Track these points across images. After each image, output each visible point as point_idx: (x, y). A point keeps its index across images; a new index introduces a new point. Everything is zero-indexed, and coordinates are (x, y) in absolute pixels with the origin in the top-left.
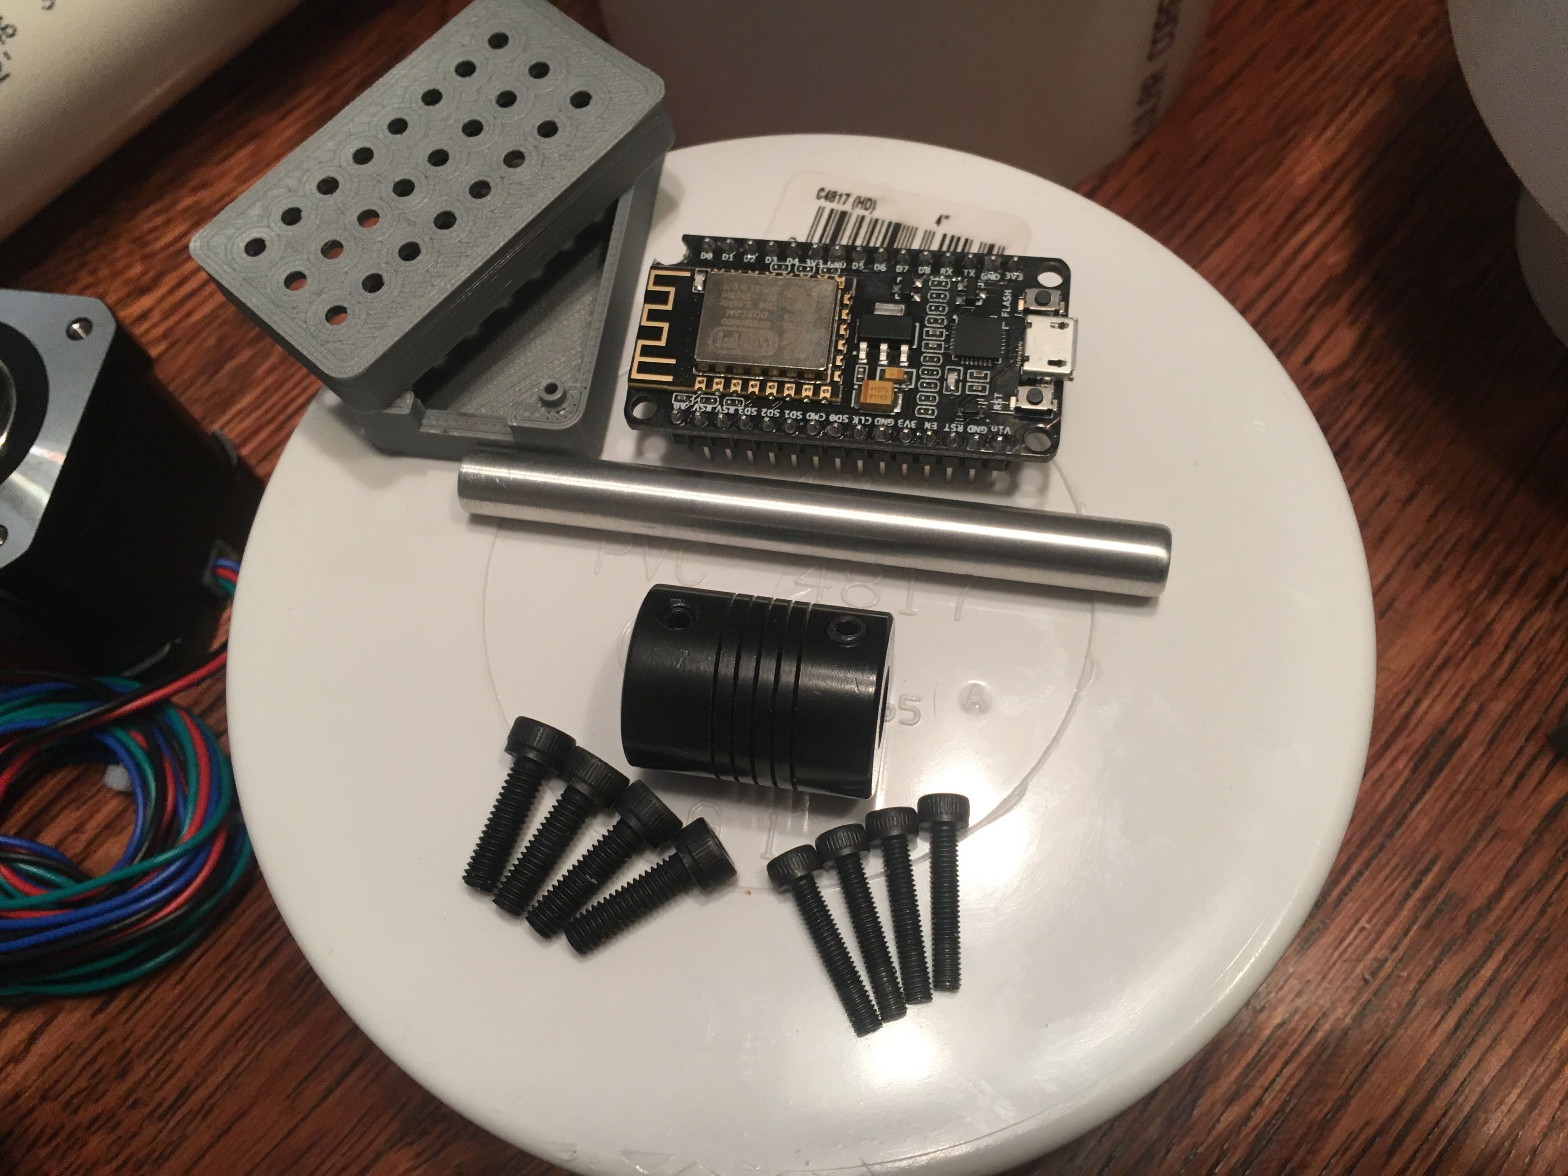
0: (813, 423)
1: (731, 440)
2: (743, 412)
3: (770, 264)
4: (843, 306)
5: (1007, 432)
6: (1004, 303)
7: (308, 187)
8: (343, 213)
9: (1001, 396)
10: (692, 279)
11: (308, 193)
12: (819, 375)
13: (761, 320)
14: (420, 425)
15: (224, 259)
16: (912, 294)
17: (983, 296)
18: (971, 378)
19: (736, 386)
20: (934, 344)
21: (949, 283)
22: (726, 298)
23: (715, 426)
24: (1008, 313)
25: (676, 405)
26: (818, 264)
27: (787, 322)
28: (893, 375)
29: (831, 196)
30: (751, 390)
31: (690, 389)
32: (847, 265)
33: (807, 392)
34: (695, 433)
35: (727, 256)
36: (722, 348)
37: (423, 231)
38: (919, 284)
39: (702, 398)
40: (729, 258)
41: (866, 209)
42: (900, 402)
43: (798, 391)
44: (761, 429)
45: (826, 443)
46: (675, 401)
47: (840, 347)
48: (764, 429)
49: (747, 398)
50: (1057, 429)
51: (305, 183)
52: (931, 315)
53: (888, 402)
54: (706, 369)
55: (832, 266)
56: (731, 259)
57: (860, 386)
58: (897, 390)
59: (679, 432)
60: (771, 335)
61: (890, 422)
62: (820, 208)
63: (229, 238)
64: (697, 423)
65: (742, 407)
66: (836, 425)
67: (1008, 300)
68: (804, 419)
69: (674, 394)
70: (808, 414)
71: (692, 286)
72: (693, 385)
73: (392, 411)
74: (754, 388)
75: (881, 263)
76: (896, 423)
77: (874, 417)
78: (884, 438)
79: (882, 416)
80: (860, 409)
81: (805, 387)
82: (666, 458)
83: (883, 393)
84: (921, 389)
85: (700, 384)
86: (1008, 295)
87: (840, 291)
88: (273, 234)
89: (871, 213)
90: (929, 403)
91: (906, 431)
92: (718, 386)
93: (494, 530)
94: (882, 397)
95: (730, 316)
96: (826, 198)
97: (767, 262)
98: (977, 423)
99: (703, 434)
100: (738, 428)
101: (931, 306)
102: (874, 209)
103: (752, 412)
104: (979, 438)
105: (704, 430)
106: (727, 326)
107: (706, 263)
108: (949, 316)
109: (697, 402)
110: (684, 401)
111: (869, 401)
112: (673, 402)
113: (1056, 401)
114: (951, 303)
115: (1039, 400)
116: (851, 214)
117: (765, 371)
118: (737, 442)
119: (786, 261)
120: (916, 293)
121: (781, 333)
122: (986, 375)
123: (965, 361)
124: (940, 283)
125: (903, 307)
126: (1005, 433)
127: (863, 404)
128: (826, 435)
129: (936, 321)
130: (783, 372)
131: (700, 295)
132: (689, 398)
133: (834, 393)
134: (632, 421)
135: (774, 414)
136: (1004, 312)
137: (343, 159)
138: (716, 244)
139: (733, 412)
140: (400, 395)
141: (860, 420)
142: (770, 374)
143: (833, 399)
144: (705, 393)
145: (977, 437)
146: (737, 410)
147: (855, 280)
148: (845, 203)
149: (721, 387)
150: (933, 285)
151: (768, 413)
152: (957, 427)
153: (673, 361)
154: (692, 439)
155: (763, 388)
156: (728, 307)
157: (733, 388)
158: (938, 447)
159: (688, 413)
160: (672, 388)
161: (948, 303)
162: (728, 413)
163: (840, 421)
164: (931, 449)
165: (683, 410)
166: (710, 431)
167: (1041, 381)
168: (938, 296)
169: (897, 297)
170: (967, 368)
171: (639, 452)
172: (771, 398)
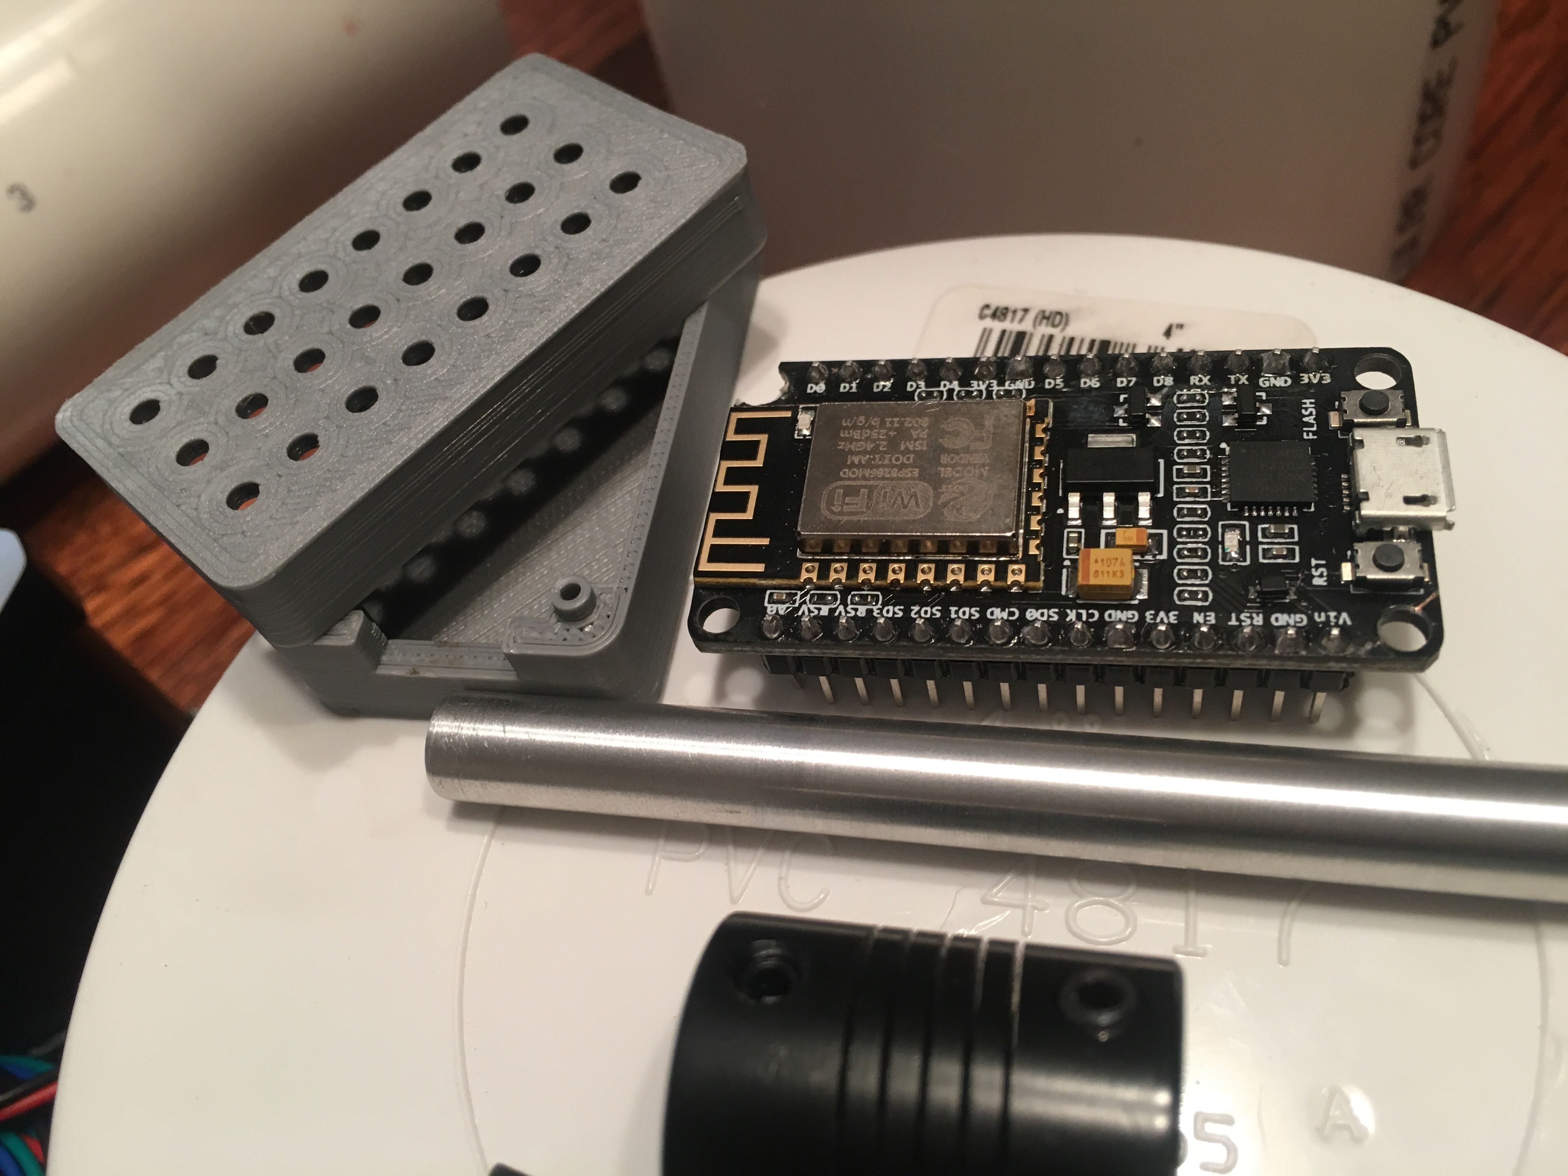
0: (998, 623)
1: (862, 662)
2: (881, 613)
3: (915, 391)
4: (1035, 441)
5: (1345, 622)
6: (1305, 419)
7: (231, 328)
8: (274, 356)
9: (1323, 562)
10: (794, 420)
11: (230, 334)
12: (1004, 546)
13: (903, 466)
14: (378, 663)
15: (99, 430)
16: (1147, 416)
17: (1266, 411)
18: (1264, 536)
19: (867, 573)
20: (1194, 488)
21: (1207, 396)
22: (844, 439)
23: (836, 639)
24: (1314, 433)
25: (771, 609)
26: (989, 386)
27: (946, 466)
28: (1131, 539)
29: (1000, 313)
30: (891, 577)
31: (793, 582)
32: (1036, 384)
33: (986, 575)
34: (803, 652)
35: (847, 385)
36: (841, 513)
37: (385, 370)
38: (1155, 402)
39: (812, 596)
40: (851, 388)
41: (1054, 326)
42: (1145, 582)
43: (971, 574)
44: (912, 639)
45: (1023, 658)
46: (769, 602)
47: (1036, 503)
48: (917, 639)
49: (885, 590)
50: (1434, 610)
51: (228, 322)
52: (1184, 445)
53: (1127, 580)
54: (819, 550)
55: (1013, 387)
56: (854, 390)
57: (1074, 562)
58: (1137, 564)
59: (777, 652)
60: (922, 488)
61: (1132, 615)
62: (985, 330)
63: (111, 402)
64: (807, 635)
65: (879, 606)
66: (1038, 625)
67: (1311, 414)
68: (983, 619)
69: (768, 592)
70: (989, 611)
71: (795, 430)
72: (798, 576)
73: (330, 641)
74: (897, 574)
75: (1090, 376)
76: (1142, 617)
77: (1102, 609)
78: (1124, 643)
79: (1116, 608)
80: (1078, 597)
81: (982, 567)
82: (763, 698)
83: (1117, 568)
84: (1179, 561)
85: (808, 573)
86: (1309, 407)
87: (1028, 420)
88: (173, 392)
89: (1063, 329)
90: (1198, 582)
91: (1162, 628)
92: (838, 573)
93: (489, 826)
94: (1114, 574)
95: (853, 465)
96: (994, 316)
97: (909, 389)
98: (1290, 609)
99: (816, 652)
100: (873, 639)
101: (1180, 432)
102: (1067, 323)
103: (894, 613)
104: (1297, 633)
105: (817, 646)
106: (849, 479)
107: (816, 398)
108: (1214, 446)
109: (805, 602)
110: (783, 603)
111: (1093, 581)
112: (766, 604)
113: (1426, 565)
114: (1215, 425)
115: (1397, 563)
116: (1032, 335)
117: (914, 546)
118: (872, 663)
119: (939, 386)
120: (1153, 415)
121: (937, 483)
122: (1292, 530)
123: (1250, 511)
124: (1192, 398)
125: (1134, 437)
126: (1341, 622)
127: (1082, 586)
128: (1023, 643)
129: (1192, 454)
130: (944, 546)
131: (806, 441)
132: (791, 596)
133: (1032, 574)
134: (703, 640)
135: (932, 614)
136: (1308, 432)
137: (285, 287)
138: (830, 371)
139: (864, 615)
140: (342, 617)
141: (1079, 616)
142: (922, 550)
143: (1031, 584)
144: (818, 588)
145: (1291, 631)
146: (870, 612)
147: (1051, 405)
148: (1021, 320)
149: (843, 576)
150: (1179, 402)
151: (921, 614)
152: (1251, 618)
153: (765, 541)
154: (800, 664)
155: (911, 572)
156: (850, 451)
157: (862, 577)
158: (1221, 653)
159: (791, 620)
160: (763, 582)
161: (1209, 426)
162: (856, 615)
163: (1045, 618)
164: (1209, 656)
165: (781, 616)
166: (827, 646)
167: (1391, 535)
168: (1191, 416)
169: (1121, 423)
170: (1254, 522)
171: (720, 691)
172: (926, 588)
